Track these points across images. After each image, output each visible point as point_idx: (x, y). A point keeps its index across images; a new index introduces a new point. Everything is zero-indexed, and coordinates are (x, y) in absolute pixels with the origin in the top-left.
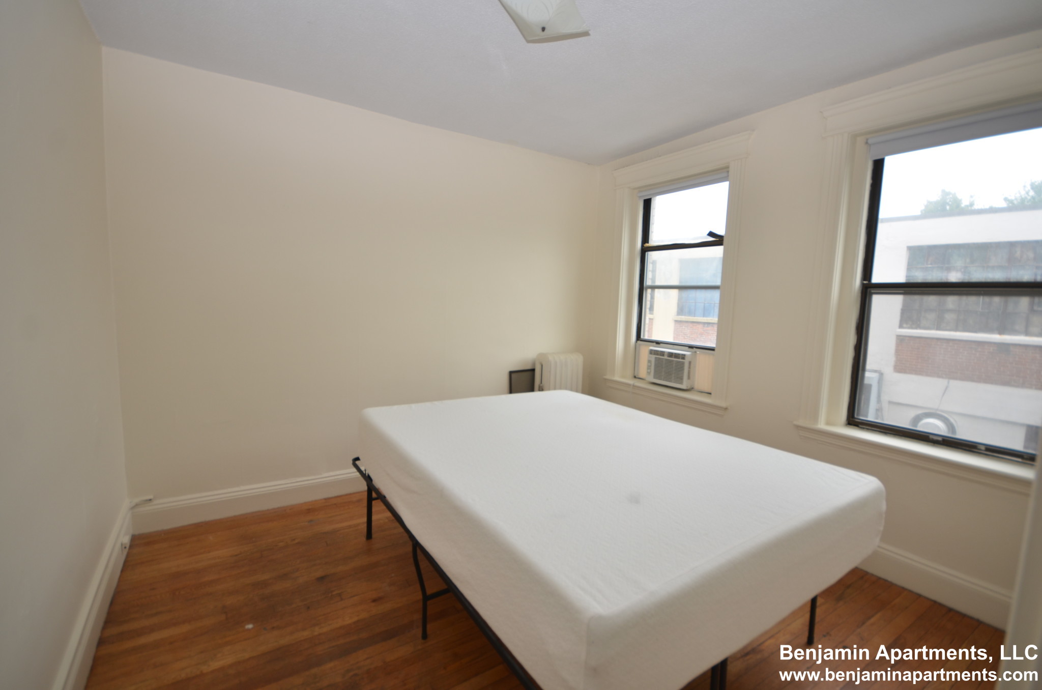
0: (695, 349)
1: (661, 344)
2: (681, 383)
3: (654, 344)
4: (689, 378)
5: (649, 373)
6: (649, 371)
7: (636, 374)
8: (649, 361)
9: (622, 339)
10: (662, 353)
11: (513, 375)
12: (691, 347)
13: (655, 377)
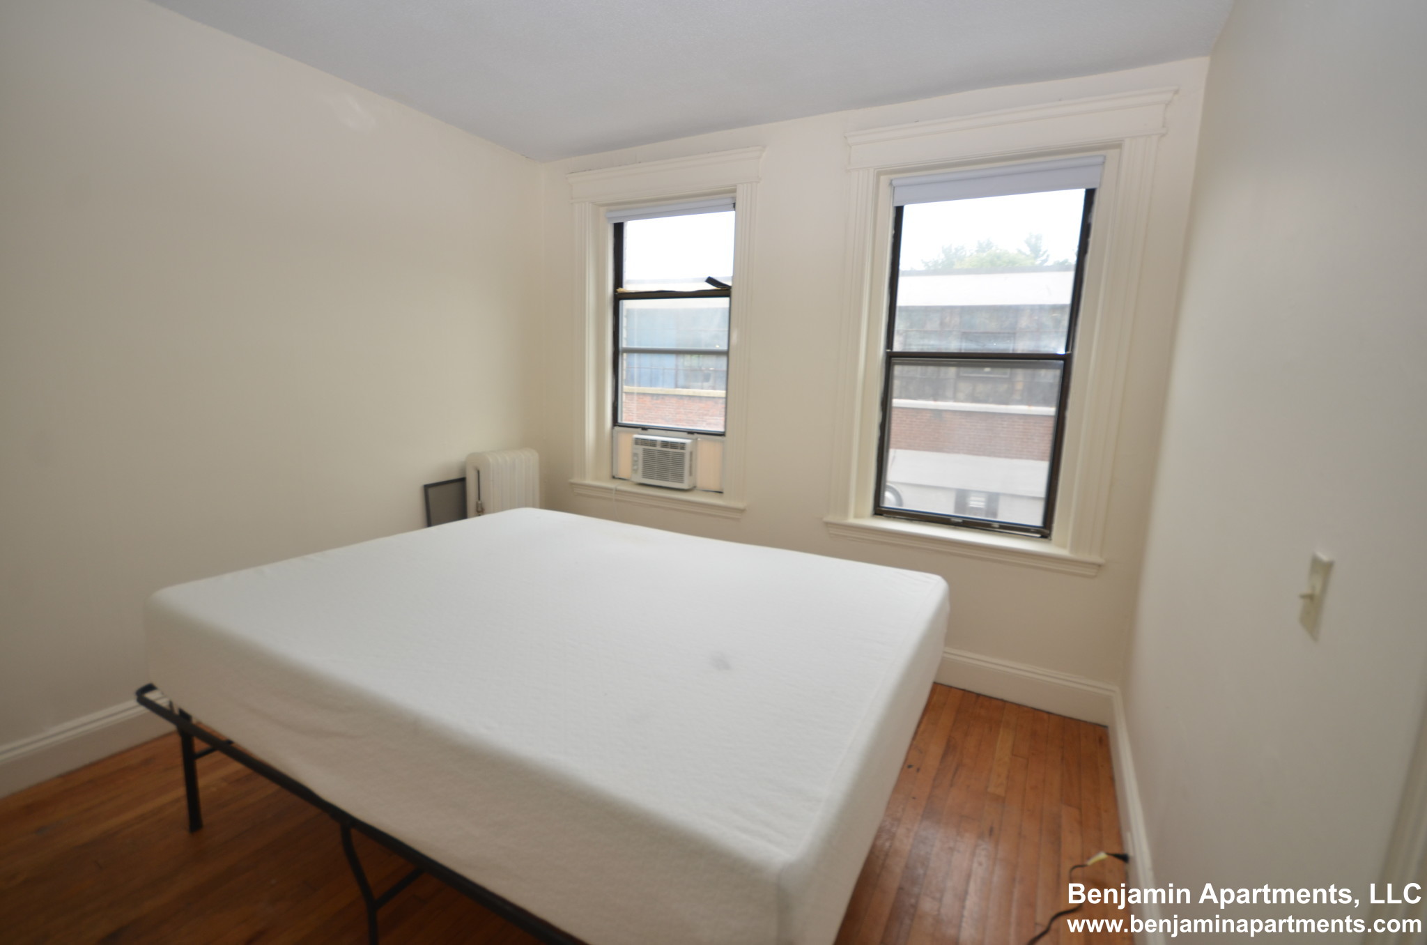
0: (696, 435)
1: (650, 431)
2: (681, 481)
3: (639, 430)
4: (691, 474)
5: (635, 471)
6: (635, 467)
7: (614, 474)
8: (635, 455)
9: (592, 426)
10: (653, 443)
11: (431, 491)
12: (691, 432)
13: (644, 476)
